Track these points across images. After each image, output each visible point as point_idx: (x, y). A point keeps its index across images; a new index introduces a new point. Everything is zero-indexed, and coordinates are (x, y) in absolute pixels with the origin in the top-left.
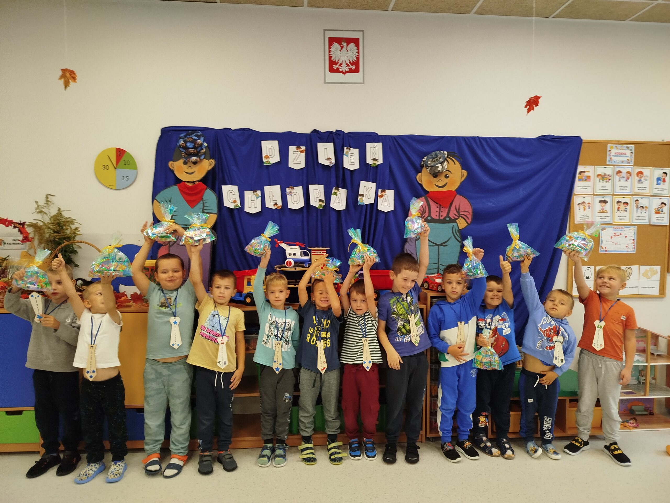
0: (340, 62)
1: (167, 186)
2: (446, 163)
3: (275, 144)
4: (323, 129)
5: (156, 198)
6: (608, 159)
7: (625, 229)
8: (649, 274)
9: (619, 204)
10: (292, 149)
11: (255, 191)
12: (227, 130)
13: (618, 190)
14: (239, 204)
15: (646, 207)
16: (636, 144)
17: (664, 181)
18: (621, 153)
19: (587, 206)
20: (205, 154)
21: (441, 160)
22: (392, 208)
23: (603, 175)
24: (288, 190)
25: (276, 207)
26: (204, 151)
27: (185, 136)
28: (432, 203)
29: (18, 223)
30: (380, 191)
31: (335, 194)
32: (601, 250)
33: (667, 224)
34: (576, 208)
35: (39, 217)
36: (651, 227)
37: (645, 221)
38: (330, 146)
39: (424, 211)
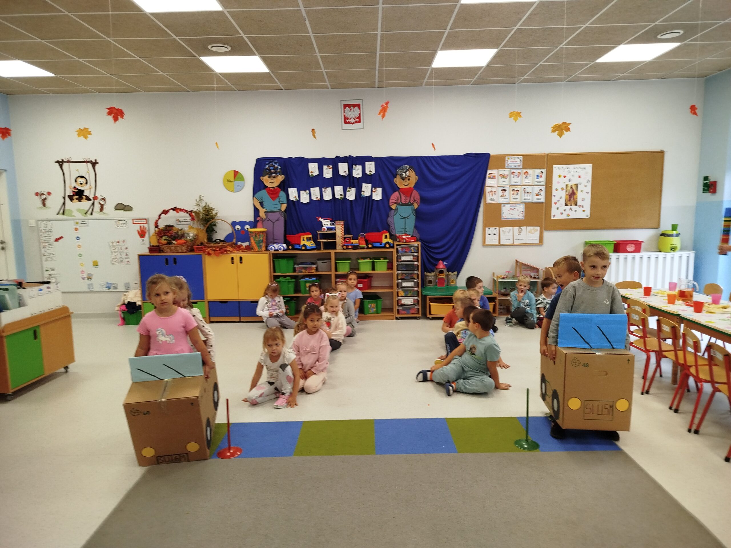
0: (350, 118)
1: (260, 190)
3: (316, 165)
4: (341, 155)
5: (255, 196)
6: (506, 165)
7: (517, 205)
8: (533, 231)
9: (514, 191)
10: (325, 167)
11: (305, 190)
12: (290, 158)
13: (513, 183)
14: (297, 198)
15: (530, 192)
16: (524, 156)
17: (541, 177)
18: (515, 162)
19: (493, 193)
20: (279, 172)
22: (380, 198)
23: (503, 175)
24: (323, 190)
25: (317, 199)
26: (279, 171)
27: (269, 163)
28: (402, 195)
29: (189, 211)
30: (374, 188)
32: (503, 218)
33: (544, 202)
34: (487, 194)
35: (197, 207)
36: (533, 204)
37: (529, 201)
38: (346, 165)
39: (398, 199)
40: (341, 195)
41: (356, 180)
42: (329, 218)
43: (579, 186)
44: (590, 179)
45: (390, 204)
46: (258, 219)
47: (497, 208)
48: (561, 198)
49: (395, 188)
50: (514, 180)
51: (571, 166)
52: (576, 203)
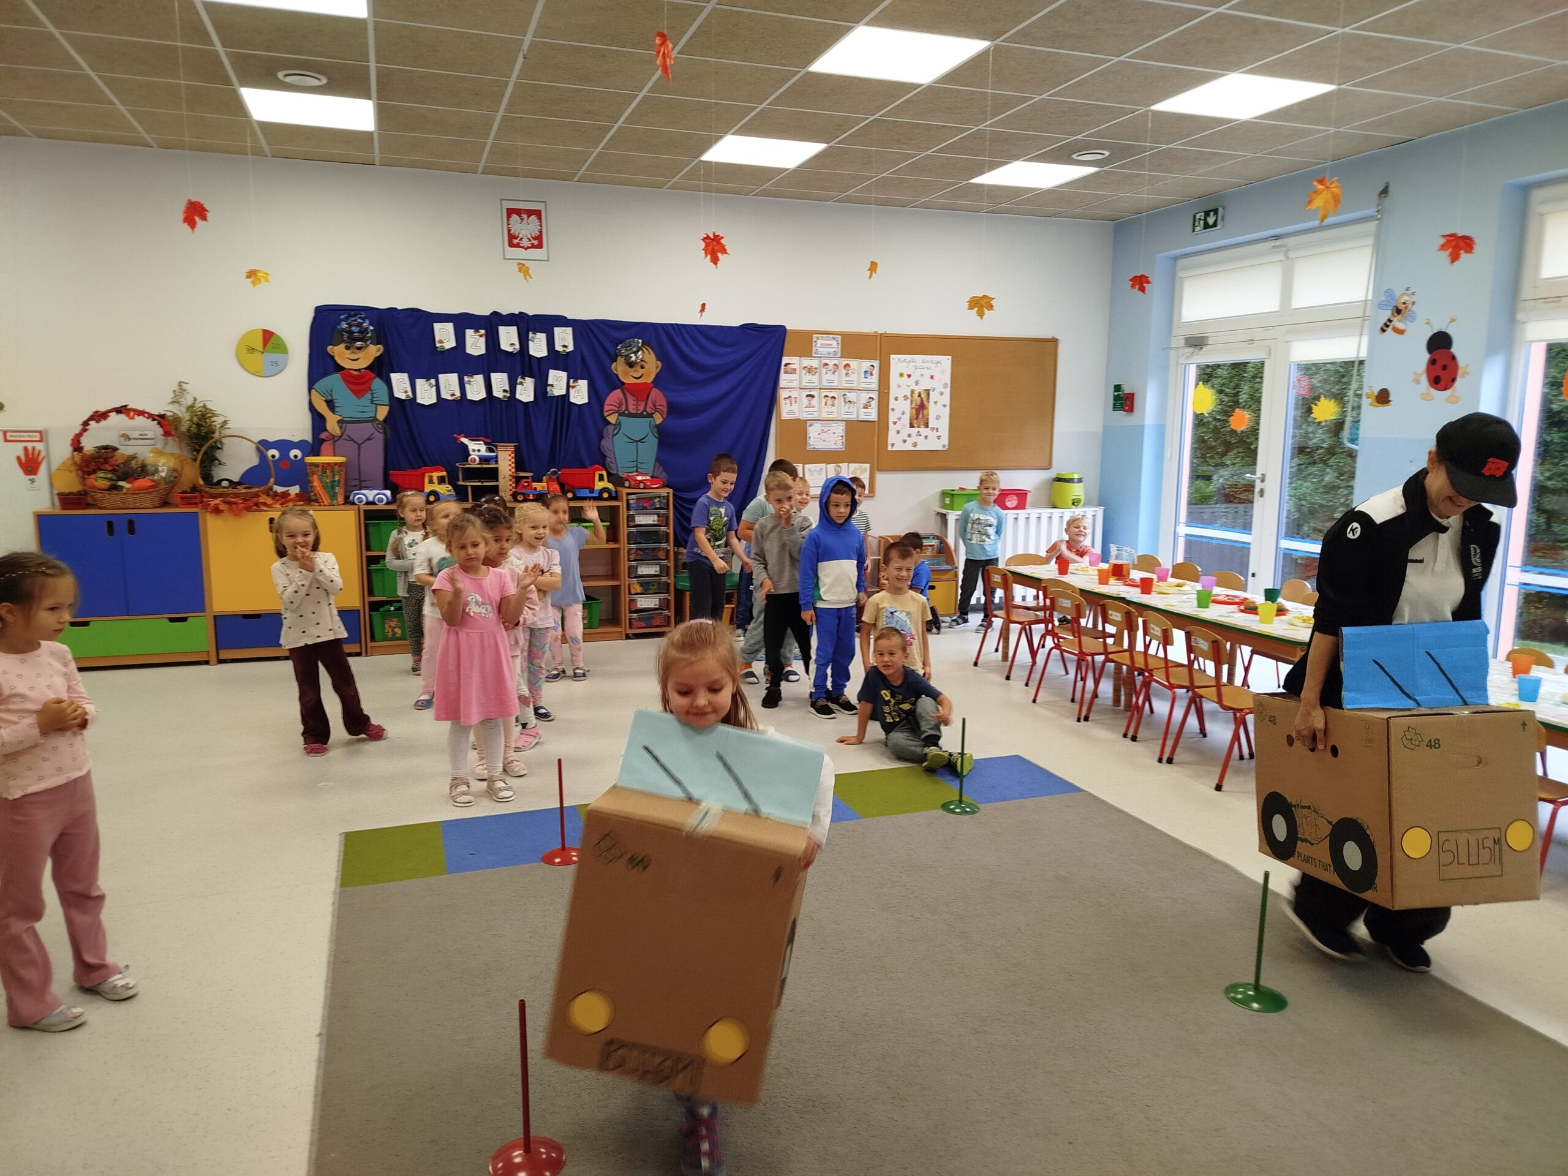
0: (521, 236)
1: (325, 374)
2: (640, 353)
3: (450, 326)
4: (504, 312)
5: (314, 387)
6: (814, 351)
7: (833, 425)
9: (826, 398)
10: (469, 333)
11: (428, 379)
12: (392, 310)
13: (825, 384)
14: (410, 394)
15: (854, 402)
16: (842, 334)
17: (872, 374)
18: (827, 344)
19: (793, 400)
20: (370, 338)
21: (635, 349)
22: (586, 401)
23: (809, 367)
24: (466, 378)
25: (453, 398)
26: (369, 335)
27: (346, 318)
28: (629, 396)
29: (158, 416)
30: (571, 381)
32: (809, 448)
33: (876, 420)
34: (782, 402)
35: (171, 408)
36: (859, 423)
37: (853, 417)
38: (513, 330)
39: (621, 405)
40: (505, 391)
41: (535, 363)
42: (481, 438)
43: (931, 393)
44: (949, 382)
45: (606, 414)
47: (799, 427)
48: (903, 413)
49: (615, 383)
50: (828, 378)
51: (919, 358)
52: (928, 423)
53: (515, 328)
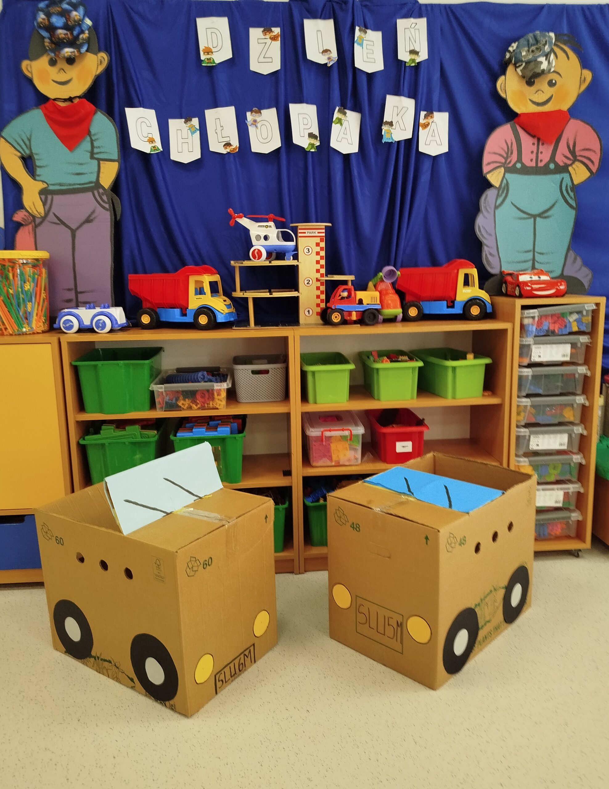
1: (21, 110)
2: (552, 56)
3: (222, 24)
5: (4, 134)
10: (255, 34)
20: (88, 41)
21: (547, 48)
22: (445, 149)
26: (86, 35)
28: (522, 134)
31: (340, 121)
39: (509, 152)
40: (311, 135)
41: (363, 83)
42: (272, 215)
45: (485, 169)
46: (19, 217)
49: (500, 113)
53: (330, 23)
